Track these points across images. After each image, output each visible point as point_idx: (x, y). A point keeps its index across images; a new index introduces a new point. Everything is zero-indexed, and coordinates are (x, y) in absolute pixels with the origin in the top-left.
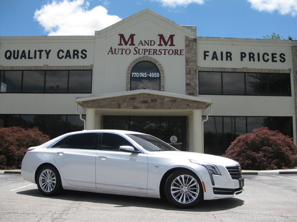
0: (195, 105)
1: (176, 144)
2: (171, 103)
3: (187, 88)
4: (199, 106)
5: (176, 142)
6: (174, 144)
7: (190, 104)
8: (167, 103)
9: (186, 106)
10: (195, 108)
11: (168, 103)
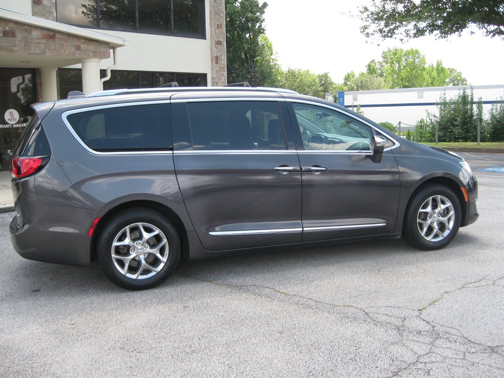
0: (91, 47)
1: (17, 125)
2: (44, 41)
3: (36, 9)
4: (98, 51)
5: (18, 123)
6: (14, 126)
7: (82, 46)
8: (36, 41)
9: (74, 49)
10: (91, 54)
11: (38, 41)
